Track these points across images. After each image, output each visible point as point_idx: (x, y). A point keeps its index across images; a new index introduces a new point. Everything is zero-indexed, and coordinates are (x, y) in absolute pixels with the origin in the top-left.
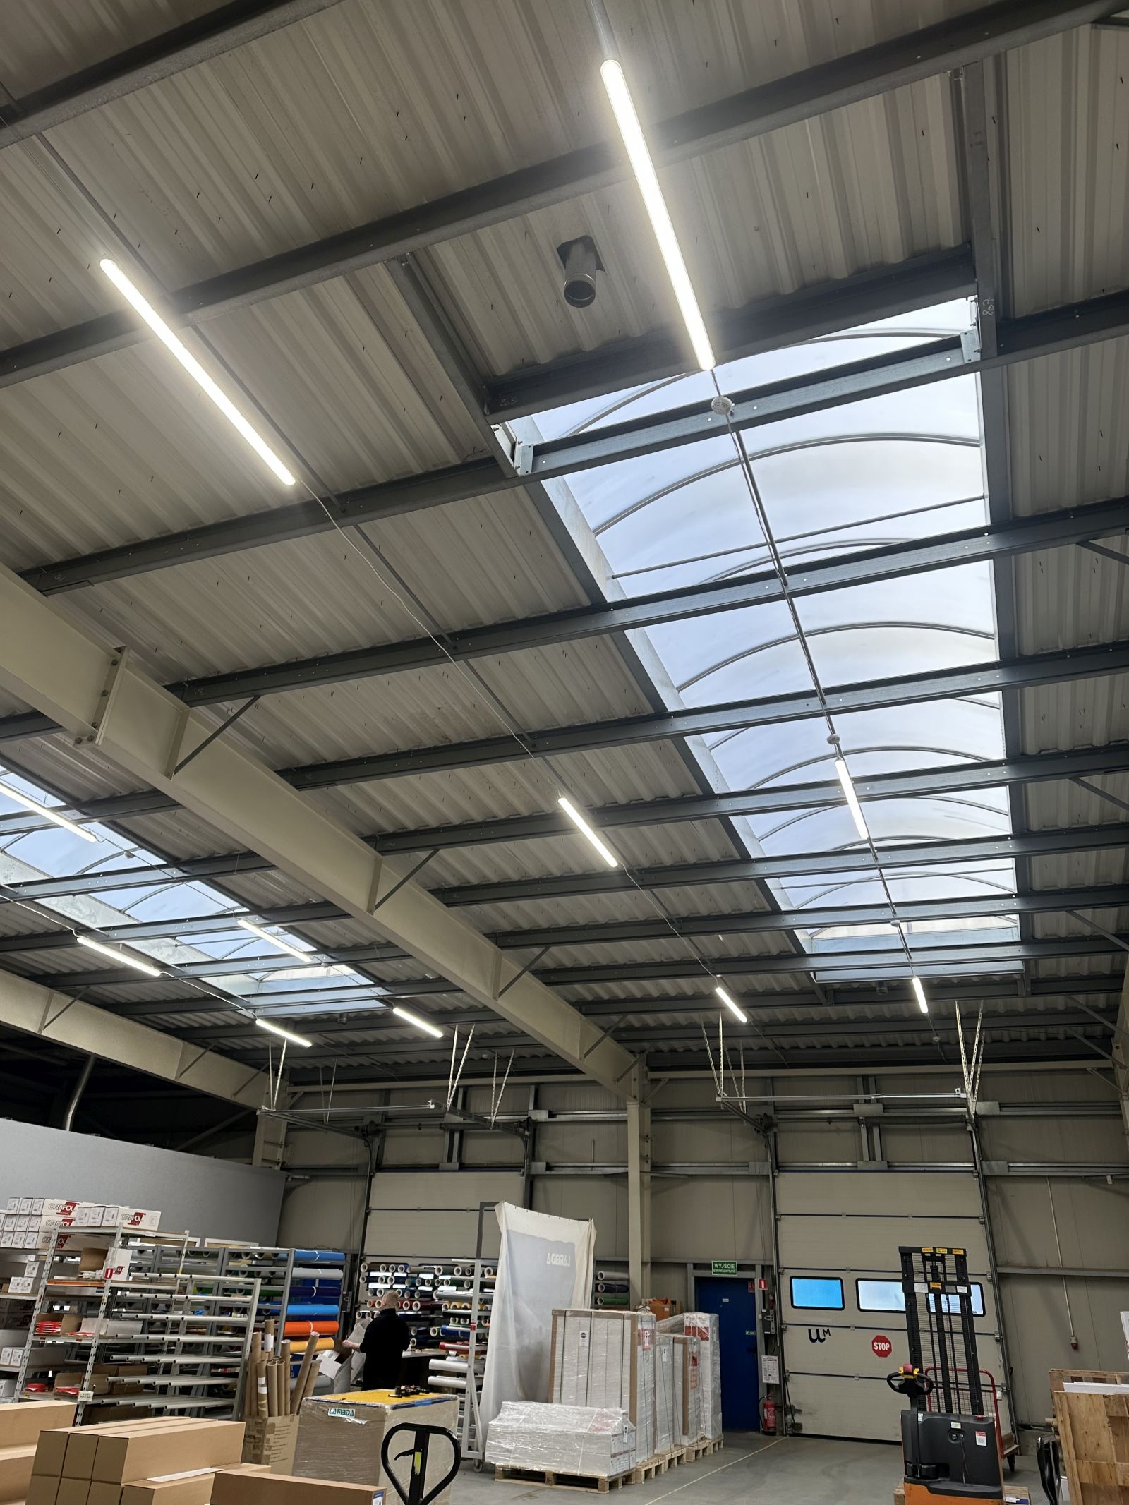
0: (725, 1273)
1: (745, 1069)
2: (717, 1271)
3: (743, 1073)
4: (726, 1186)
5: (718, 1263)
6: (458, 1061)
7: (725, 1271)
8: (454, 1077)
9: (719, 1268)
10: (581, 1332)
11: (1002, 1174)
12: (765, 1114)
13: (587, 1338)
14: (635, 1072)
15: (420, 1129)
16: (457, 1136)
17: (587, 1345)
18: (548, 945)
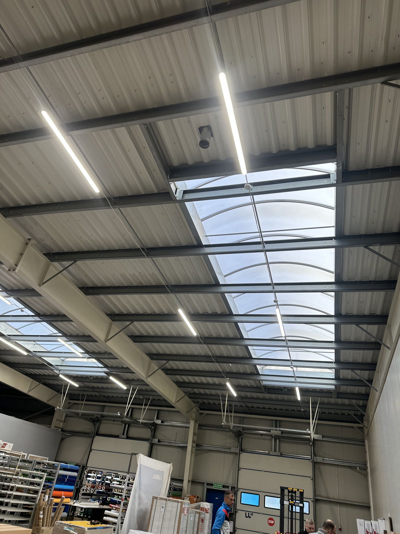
0: (218, 488)
1: (234, 413)
2: (215, 487)
3: (233, 414)
4: (222, 455)
5: (216, 484)
6: (131, 398)
7: (218, 487)
8: (129, 404)
9: (216, 486)
10: (162, 506)
11: (321, 462)
12: (239, 430)
13: (164, 508)
14: (194, 410)
15: (114, 422)
16: (127, 426)
17: (164, 511)
18: (168, 360)
